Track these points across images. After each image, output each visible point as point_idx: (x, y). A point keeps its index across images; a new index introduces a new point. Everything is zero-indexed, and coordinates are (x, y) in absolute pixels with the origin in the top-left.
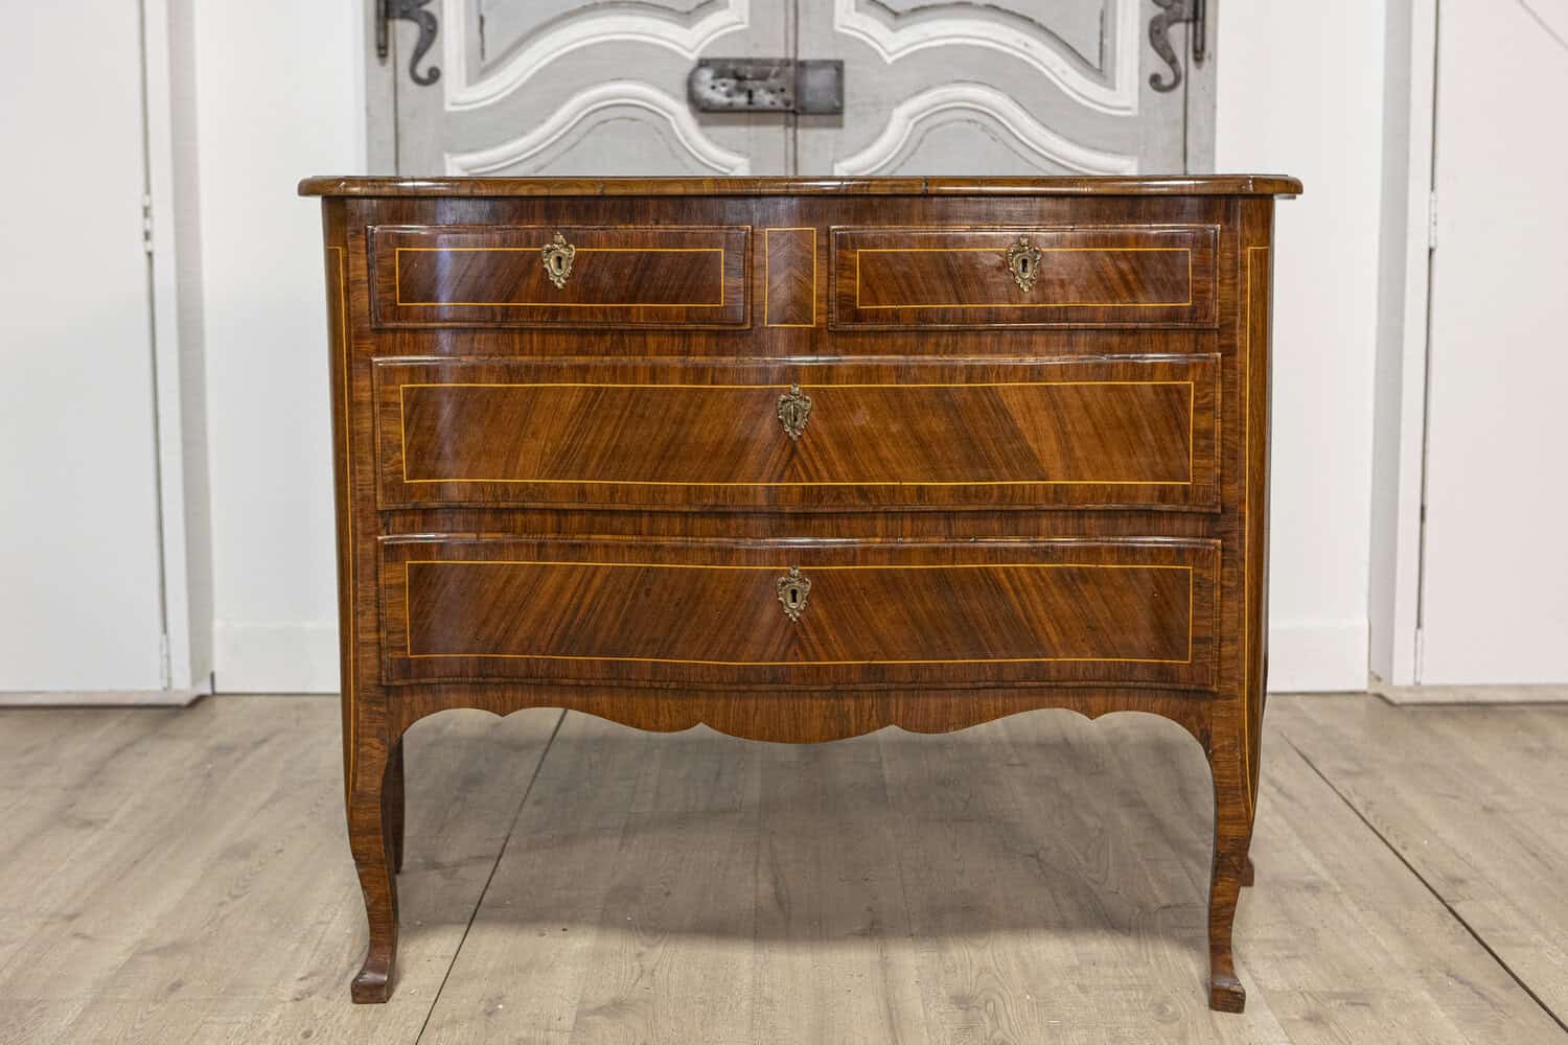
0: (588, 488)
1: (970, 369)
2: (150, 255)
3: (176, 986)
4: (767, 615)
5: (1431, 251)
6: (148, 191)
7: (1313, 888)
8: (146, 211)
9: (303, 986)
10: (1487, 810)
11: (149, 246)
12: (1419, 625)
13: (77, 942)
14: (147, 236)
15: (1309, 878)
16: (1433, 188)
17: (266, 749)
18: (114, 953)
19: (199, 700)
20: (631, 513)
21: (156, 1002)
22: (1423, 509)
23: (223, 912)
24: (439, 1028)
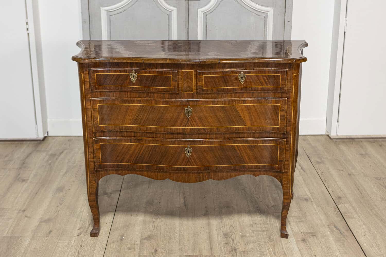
0: (141, 127)
1: (229, 101)
2: (28, 34)
3: (50, 232)
4: (182, 156)
5: (345, 32)
6: (27, 18)
7: (306, 200)
8: (27, 23)
9: (79, 231)
10: (349, 175)
11: (28, 32)
12: (338, 121)
13: (26, 219)
14: (27, 29)
15: (306, 197)
16: (346, 17)
17: (62, 156)
18: (35, 222)
19: (45, 138)
20: (151, 133)
21: (46, 237)
22: (340, 94)
23: (59, 209)
24: (110, 244)
